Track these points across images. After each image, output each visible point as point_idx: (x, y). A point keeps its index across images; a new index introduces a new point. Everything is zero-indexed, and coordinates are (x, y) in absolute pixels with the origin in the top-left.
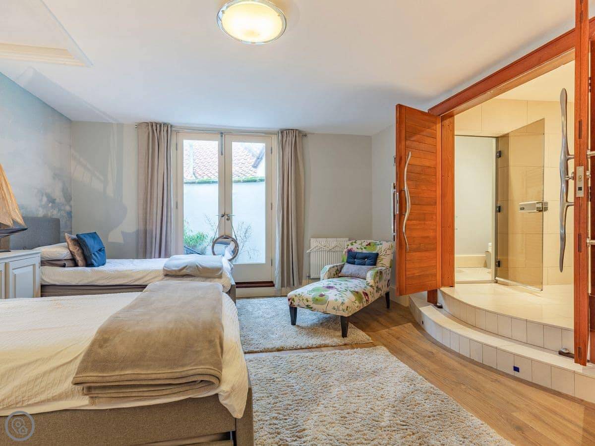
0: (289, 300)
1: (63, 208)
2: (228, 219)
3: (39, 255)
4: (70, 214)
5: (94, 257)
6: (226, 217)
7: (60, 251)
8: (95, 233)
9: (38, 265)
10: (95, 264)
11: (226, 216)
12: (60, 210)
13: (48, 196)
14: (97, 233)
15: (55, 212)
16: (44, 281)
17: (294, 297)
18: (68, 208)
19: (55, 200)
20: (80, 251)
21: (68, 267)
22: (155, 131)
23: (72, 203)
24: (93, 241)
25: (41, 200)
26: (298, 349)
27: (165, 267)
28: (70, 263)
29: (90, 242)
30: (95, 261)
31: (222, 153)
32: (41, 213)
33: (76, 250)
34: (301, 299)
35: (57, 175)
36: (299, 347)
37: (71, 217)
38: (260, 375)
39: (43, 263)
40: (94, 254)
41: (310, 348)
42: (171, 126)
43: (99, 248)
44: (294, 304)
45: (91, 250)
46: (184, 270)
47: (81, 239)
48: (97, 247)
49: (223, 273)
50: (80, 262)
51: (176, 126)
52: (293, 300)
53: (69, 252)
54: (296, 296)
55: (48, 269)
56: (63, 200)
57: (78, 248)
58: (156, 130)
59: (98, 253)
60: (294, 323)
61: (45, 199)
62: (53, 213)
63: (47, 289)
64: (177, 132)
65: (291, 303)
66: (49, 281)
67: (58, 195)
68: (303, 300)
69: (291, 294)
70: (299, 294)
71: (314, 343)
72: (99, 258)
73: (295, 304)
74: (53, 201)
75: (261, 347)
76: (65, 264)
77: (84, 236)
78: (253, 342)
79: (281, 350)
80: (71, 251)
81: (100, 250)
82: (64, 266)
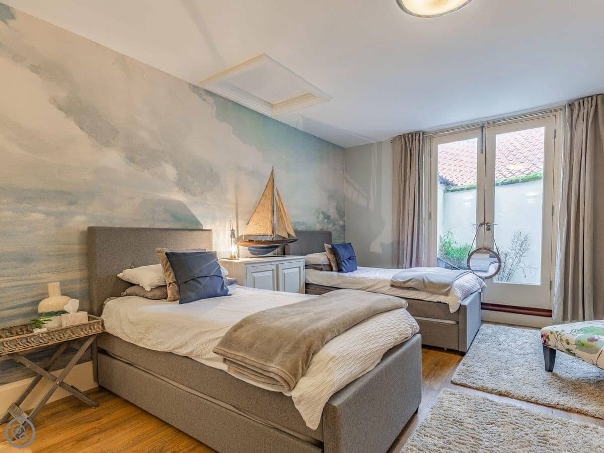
0: (542, 336)
1: (337, 223)
2: (489, 229)
3: (304, 260)
4: (343, 228)
5: (344, 264)
6: (486, 227)
7: (320, 258)
8: (350, 243)
9: (302, 268)
10: (344, 270)
11: (486, 225)
12: (334, 225)
13: (323, 213)
14: (352, 244)
15: (330, 226)
16: (307, 280)
17: (549, 334)
18: (341, 223)
19: (330, 216)
20: (334, 259)
21: (324, 271)
22: (407, 142)
23: (345, 218)
24: (344, 250)
25: (318, 218)
26: (532, 402)
27: (393, 278)
28: (328, 268)
29: (341, 252)
30: (344, 267)
31: (481, 151)
32: (318, 227)
33: (331, 257)
34: (559, 338)
35: (332, 196)
36: (533, 400)
37: (344, 230)
38: (450, 412)
39: (307, 266)
40: (344, 262)
41: (553, 407)
42: (424, 133)
43: (349, 256)
44: (549, 343)
45: (342, 257)
46: (409, 283)
47: (335, 248)
48: (347, 255)
49: (452, 290)
50: (334, 268)
51: (427, 132)
52: (548, 337)
53: (327, 259)
54: (551, 333)
55: (311, 271)
56: (337, 217)
57: (333, 256)
58: (409, 140)
59: (348, 261)
60: (550, 369)
61: (321, 216)
62: (329, 227)
63: (311, 287)
64: (431, 138)
65: (545, 341)
66: (311, 280)
67: (333, 213)
68: (561, 340)
69: (547, 329)
70: (557, 332)
71: (562, 402)
72: (349, 265)
73: (551, 343)
74: (327, 217)
75: (480, 383)
76: (322, 268)
77: (338, 247)
78: (474, 375)
79: (505, 396)
80: (328, 258)
81: (350, 259)
82: (321, 270)
